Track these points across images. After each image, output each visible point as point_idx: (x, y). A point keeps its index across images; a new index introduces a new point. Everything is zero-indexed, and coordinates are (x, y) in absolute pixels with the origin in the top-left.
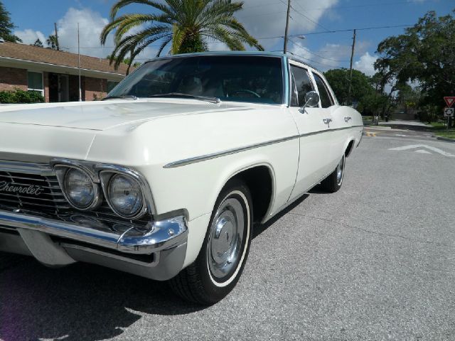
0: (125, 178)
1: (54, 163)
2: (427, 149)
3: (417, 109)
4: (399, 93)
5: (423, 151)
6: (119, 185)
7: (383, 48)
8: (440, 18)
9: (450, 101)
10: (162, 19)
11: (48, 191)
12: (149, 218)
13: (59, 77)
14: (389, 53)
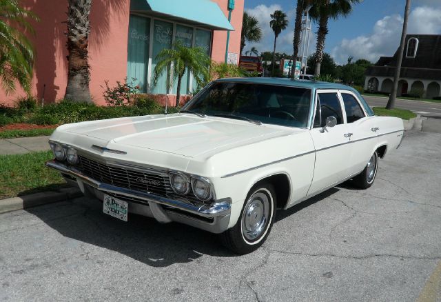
0: (203, 182)
1: (168, 172)
6: (199, 184)
11: (164, 184)
12: (212, 201)
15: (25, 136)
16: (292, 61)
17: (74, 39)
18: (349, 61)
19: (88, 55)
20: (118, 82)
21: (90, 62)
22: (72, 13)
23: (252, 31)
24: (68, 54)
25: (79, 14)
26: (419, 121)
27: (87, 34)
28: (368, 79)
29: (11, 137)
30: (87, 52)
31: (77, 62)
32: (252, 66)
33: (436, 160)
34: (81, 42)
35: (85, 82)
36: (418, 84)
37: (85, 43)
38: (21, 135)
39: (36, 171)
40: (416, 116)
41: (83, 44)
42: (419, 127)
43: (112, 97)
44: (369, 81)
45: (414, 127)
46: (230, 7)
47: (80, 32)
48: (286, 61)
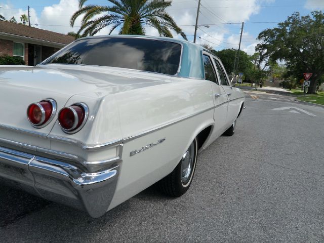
2: (297, 110)
3: (282, 79)
4: (270, 68)
5: (294, 112)
7: (262, 36)
8: (302, 17)
9: (308, 76)
10: (113, 10)
13: (35, 47)
14: (266, 40)
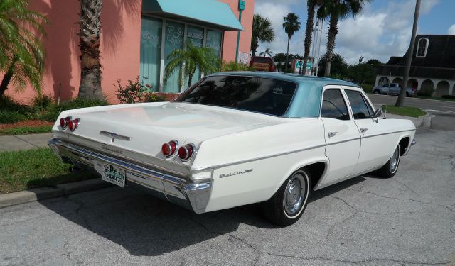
15: (35, 133)
16: (303, 61)
17: (85, 40)
18: (360, 60)
19: (100, 54)
20: (130, 82)
21: (102, 62)
22: (83, 14)
23: (265, 33)
24: (80, 54)
25: (90, 15)
26: (428, 119)
27: (98, 35)
28: (378, 78)
29: (22, 134)
30: (99, 52)
31: (90, 62)
32: (265, 66)
33: (443, 157)
34: (93, 41)
35: (98, 81)
36: (428, 83)
37: (97, 43)
38: (30, 132)
39: (37, 167)
40: (425, 114)
41: (95, 44)
42: (428, 124)
43: (124, 95)
44: (380, 80)
45: (422, 124)
46: (241, 7)
47: (92, 33)
48: (297, 61)
